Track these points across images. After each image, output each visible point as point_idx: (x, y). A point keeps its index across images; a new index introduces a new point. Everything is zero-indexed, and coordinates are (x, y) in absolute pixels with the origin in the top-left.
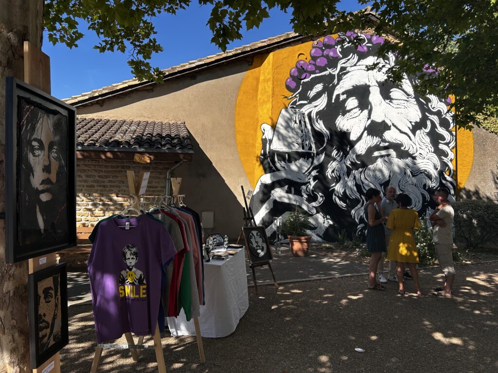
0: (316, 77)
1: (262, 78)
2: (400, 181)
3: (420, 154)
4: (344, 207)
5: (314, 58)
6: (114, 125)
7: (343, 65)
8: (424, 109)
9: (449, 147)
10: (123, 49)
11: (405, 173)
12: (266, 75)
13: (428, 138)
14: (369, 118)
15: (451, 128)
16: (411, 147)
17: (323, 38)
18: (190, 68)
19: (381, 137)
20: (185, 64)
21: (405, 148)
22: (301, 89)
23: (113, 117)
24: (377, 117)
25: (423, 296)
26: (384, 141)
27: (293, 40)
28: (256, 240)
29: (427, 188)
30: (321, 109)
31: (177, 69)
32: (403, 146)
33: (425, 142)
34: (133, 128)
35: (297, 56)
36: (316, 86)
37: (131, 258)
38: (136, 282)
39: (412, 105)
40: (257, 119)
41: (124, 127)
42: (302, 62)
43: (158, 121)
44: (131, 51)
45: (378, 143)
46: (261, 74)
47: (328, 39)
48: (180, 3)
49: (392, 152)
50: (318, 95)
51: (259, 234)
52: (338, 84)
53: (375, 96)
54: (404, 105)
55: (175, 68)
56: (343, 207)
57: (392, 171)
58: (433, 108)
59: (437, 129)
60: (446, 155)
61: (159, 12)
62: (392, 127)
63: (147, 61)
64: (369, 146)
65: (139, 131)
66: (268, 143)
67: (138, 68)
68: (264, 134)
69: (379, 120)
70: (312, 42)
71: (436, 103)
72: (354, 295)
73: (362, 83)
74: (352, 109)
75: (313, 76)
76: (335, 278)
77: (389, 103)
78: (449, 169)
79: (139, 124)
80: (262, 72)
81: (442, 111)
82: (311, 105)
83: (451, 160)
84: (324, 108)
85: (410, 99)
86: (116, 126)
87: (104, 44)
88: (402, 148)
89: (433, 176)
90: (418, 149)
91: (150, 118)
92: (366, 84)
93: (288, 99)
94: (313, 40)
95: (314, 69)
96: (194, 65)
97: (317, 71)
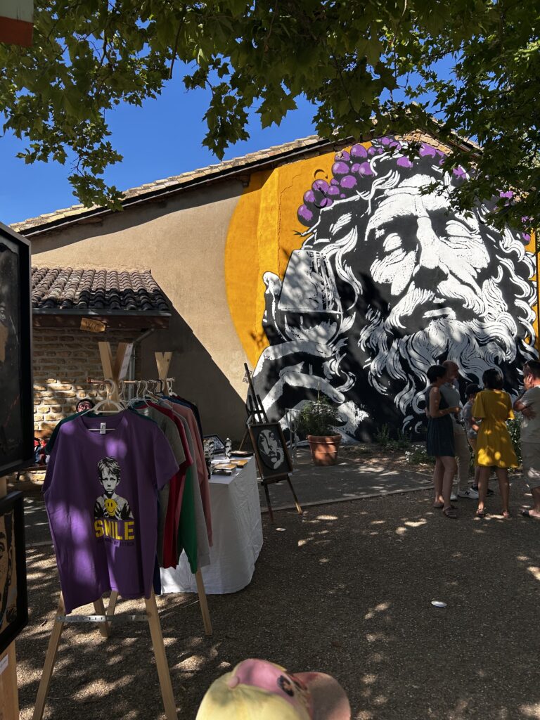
0: (341, 204)
1: (262, 205)
2: (461, 354)
3: (489, 313)
4: (385, 393)
5: (338, 177)
6: (45, 276)
7: (380, 187)
8: (493, 249)
9: (529, 304)
10: (62, 158)
11: (469, 342)
12: (269, 201)
13: (500, 291)
14: (417, 264)
15: (530, 277)
16: (477, 304)
17: (350, 147)
18: (157, 191)
19: (434, 289)
20: (149, 185)
21: (468, 306)
22: (319, 221)
23: (43, 264)
24: (429, 261)
25: (511, 519)
26: (439, 296)
27: (307, 150)
28: (270, 444)
29: (499, 362)
30: (349, 250)
31: (138, 192)
32: (465, 303)
33: (496, 297)
34: (74, 280)
35: (314, 173)
36: (341, 217)
37: (109, 478)
38: (118, 515)
39: (477, 244)
40: (258, 266)
41: (61, 279)
42: (321, 183)
43: (111, 270)
44: (74, 163)
45: (431, 300)
46: (262, 199)
47: (358, 148)
48: (148, 89)
49: (451, 313)
50: (344, 231)
51: (272, 434)
52: (372, 214)
53: (425, 231)
54: (465, 243)
55: (135, 191)
56: (382, 392)
57: (450, 340)
58: (506, 249)
59: (512, 277)
60: (525, 316)
61: (117, 102)
62: (450, 276)
63: (98, 176)
64: (417, 303)
65: (84, 285)
66: (274, 300)
67: (85, 188)
68: (267, 287)
69: (431, 266)
70: (334, 153)
71: (510, 242)
72: (414, 521)
73: (406, 213)
74: (393, 251)
75: (336, 202)
76: (381, 496)
77: (445, 241)
78: (530, 336)
79: (82, 274)
80: (263, 196)
81: (518, 252)
82: (334, 244)
83: (532, 322)
84: (353, 249)
85: (474, 236)
86: (49, 277)
87: (32, 151)
88: (465, 306)
89: (507, 344)
90: (487, 306)
91: (98, 265)
92: (412, 214)
93: (302, 236)
94: (336, 151)
95: (338, 193)
96: (163, 187)
97: (343, 196)
